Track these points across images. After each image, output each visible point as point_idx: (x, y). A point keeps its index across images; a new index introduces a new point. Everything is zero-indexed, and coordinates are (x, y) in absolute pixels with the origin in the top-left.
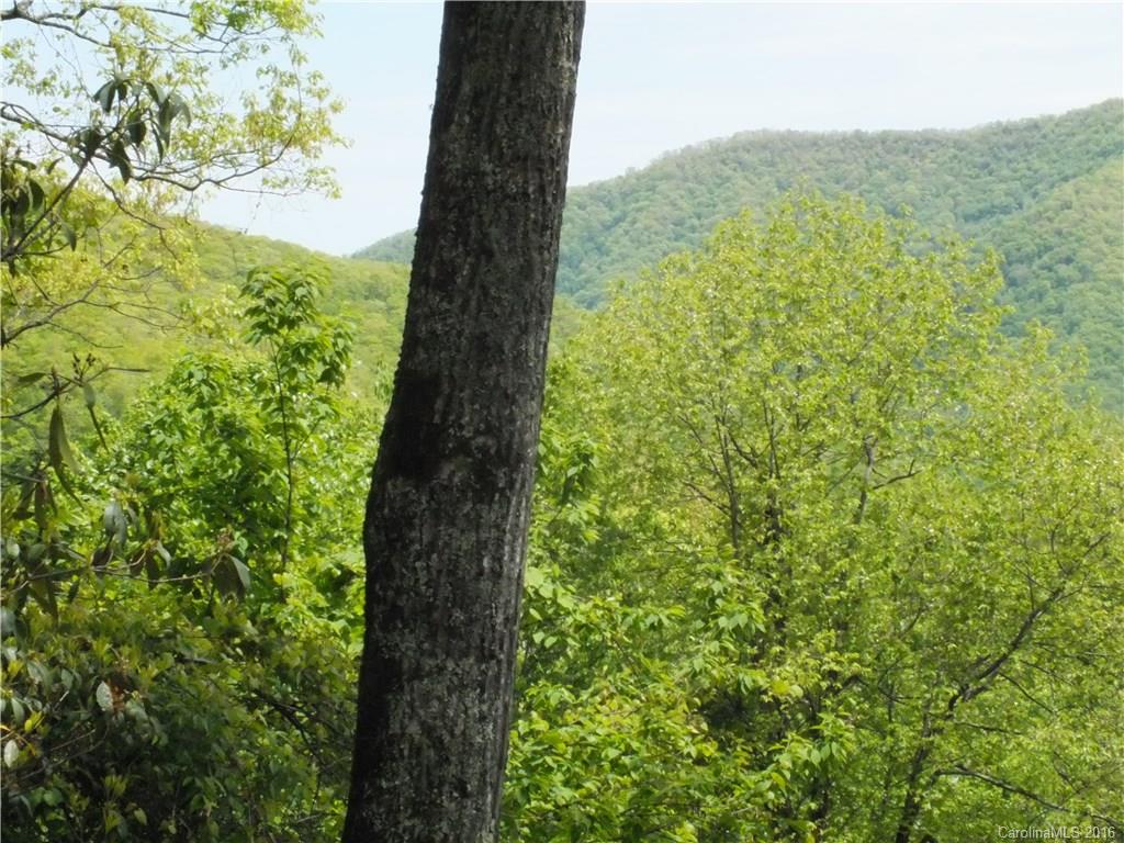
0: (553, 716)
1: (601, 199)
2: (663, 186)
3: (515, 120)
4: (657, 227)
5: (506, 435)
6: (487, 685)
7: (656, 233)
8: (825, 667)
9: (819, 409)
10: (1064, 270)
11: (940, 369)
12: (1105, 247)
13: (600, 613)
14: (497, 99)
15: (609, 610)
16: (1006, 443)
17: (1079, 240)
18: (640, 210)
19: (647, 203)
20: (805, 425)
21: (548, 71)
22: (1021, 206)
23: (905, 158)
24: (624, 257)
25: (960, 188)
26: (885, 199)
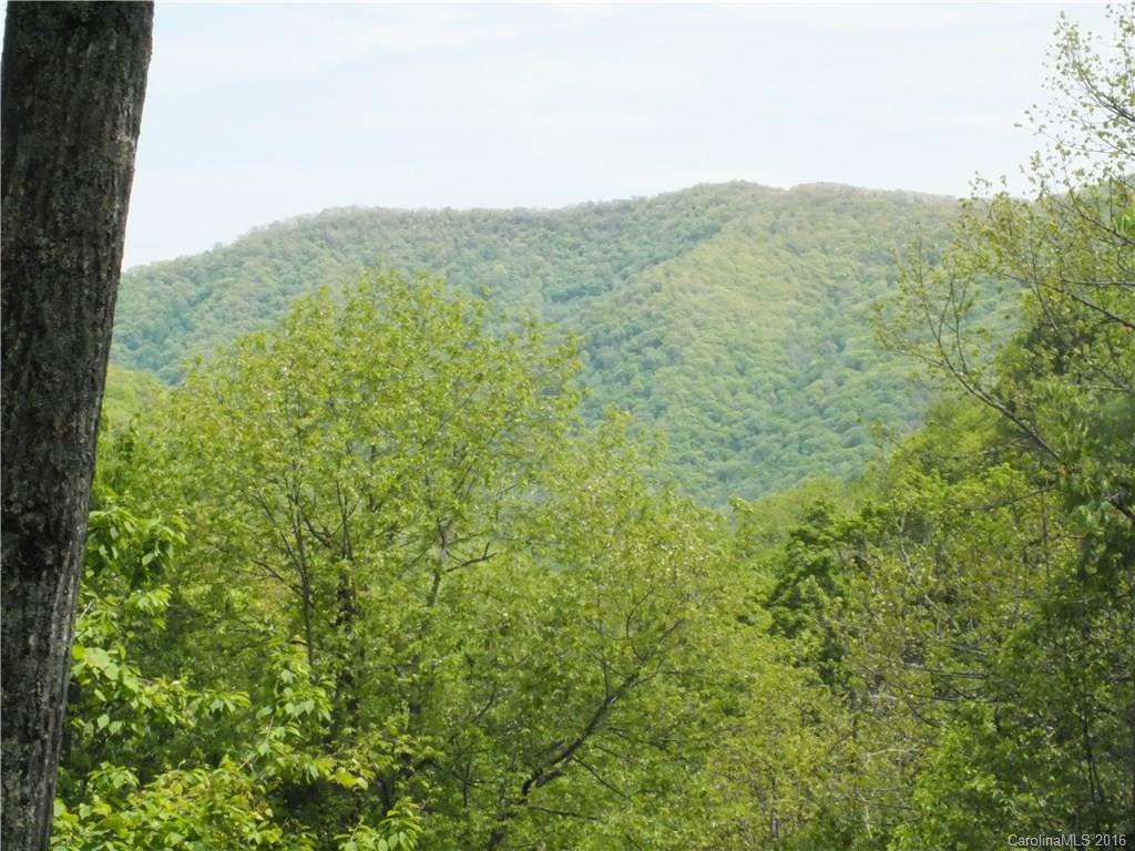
0: (116, 801)
1: (187, 275)
2: (250, 262)
3: (71, 194)
4: (242, 303)
5: (56, 512)
6: (30, 765)
7: (242, 310)
8: (397, 750)
9: (392, 490)
10: (652, 354)
11: (517, 451)
12: (693, 330)
13: (165, 697)
14: (52, 172)
15: (175, 693)
16: (583, 527)
17: (668, 323)
18: (225, 286)
19: (232, 279)
20: (379, 507)
21: (106, 144)
22: (610, 288)
23: (494, 236)
24: (208, 333)
25: (549, 268)
26: (474, 278)
